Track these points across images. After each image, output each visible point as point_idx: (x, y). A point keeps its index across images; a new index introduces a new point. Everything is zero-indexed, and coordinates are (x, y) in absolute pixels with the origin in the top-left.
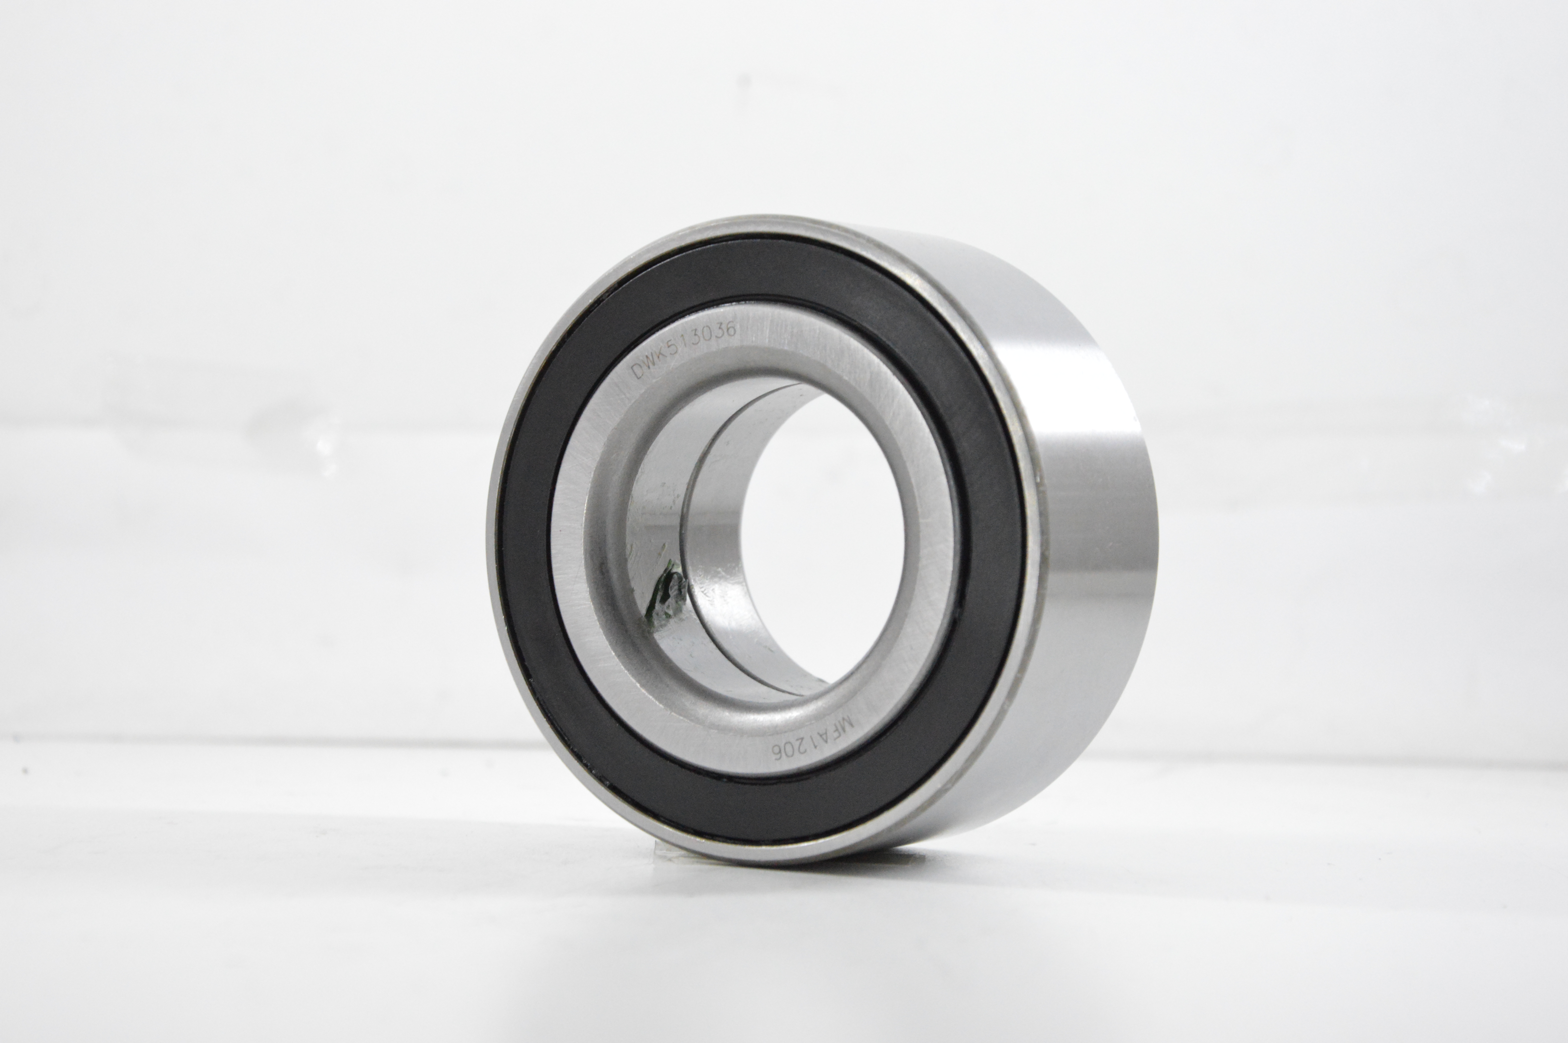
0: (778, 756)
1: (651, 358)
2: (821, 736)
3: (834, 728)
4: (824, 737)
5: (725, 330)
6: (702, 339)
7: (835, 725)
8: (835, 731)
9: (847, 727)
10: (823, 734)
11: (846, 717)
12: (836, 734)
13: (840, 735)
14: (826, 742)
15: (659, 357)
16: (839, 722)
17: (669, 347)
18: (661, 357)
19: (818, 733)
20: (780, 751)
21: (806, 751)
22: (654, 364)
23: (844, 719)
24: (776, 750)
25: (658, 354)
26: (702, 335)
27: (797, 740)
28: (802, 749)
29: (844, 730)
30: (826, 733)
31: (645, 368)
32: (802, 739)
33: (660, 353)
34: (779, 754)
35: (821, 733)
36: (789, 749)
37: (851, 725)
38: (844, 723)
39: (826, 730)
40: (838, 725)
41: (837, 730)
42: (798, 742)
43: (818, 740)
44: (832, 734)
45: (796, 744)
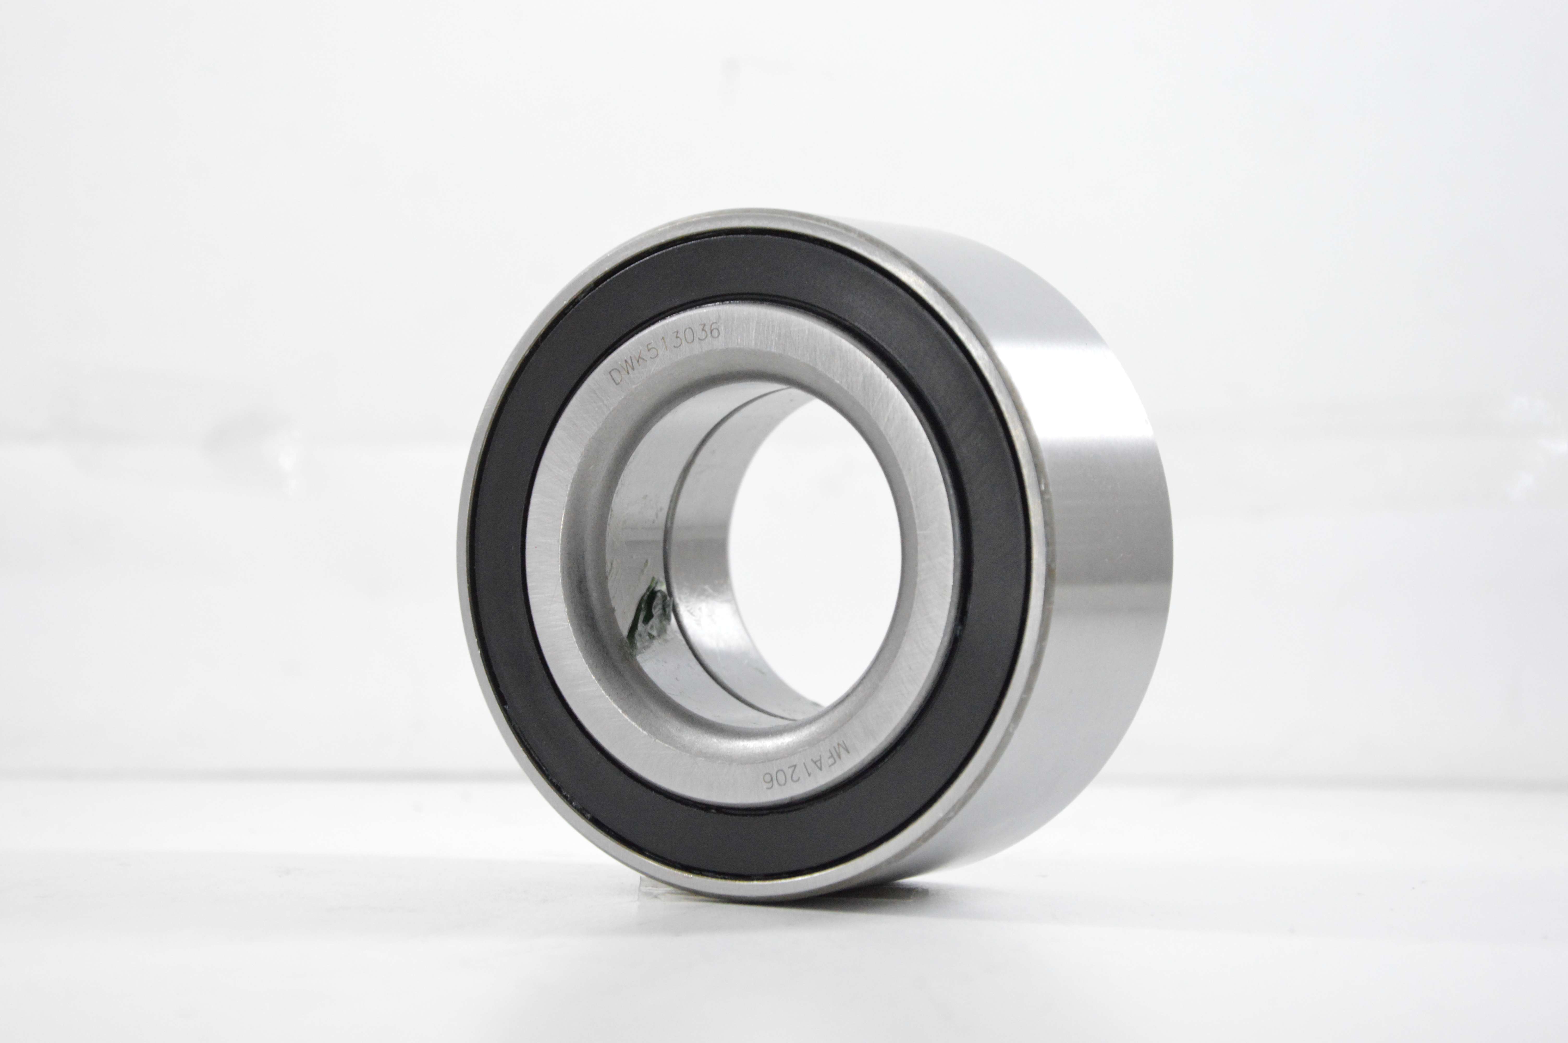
0: (770, 785)
1: (629, 361)
2: (815, 763)
3: (829, 755)
4: (818, 763)
5: (709, 332)
6: (685, 344)
7: (830, 751)
8: (829, 758)
9: (843, 753)
10: (818, 761)
11: (841, 743)
12: (831, 761)
13: (835, 762)
14: (821, 769)
15: (638, 362)
16: (834, 747)
17: (649, 350)
18: (640, 361)
19: (812, 760)
20: (772, 779)
21: (799, 779)
22: (633, 369)
23: (839, 744)
24: (768, 778)
25: (637, 358)
26: (685, 340)
27: (789, 767)
28: (795, 778)
29: (839, 757)
30: (820, 760)
31: (624, 372)
32: (795, 766)
33: (639, 357)
34: (771, 783)
35: (815, 759)
36: (781, 777)
37: (847, 751)
38: (839, 748)
39: (820, 756)
40: (833, 750)
41: (832, 756)
42: (791, 770)
43: (812, 767)
44: (826, 761)
45: (789, 772)
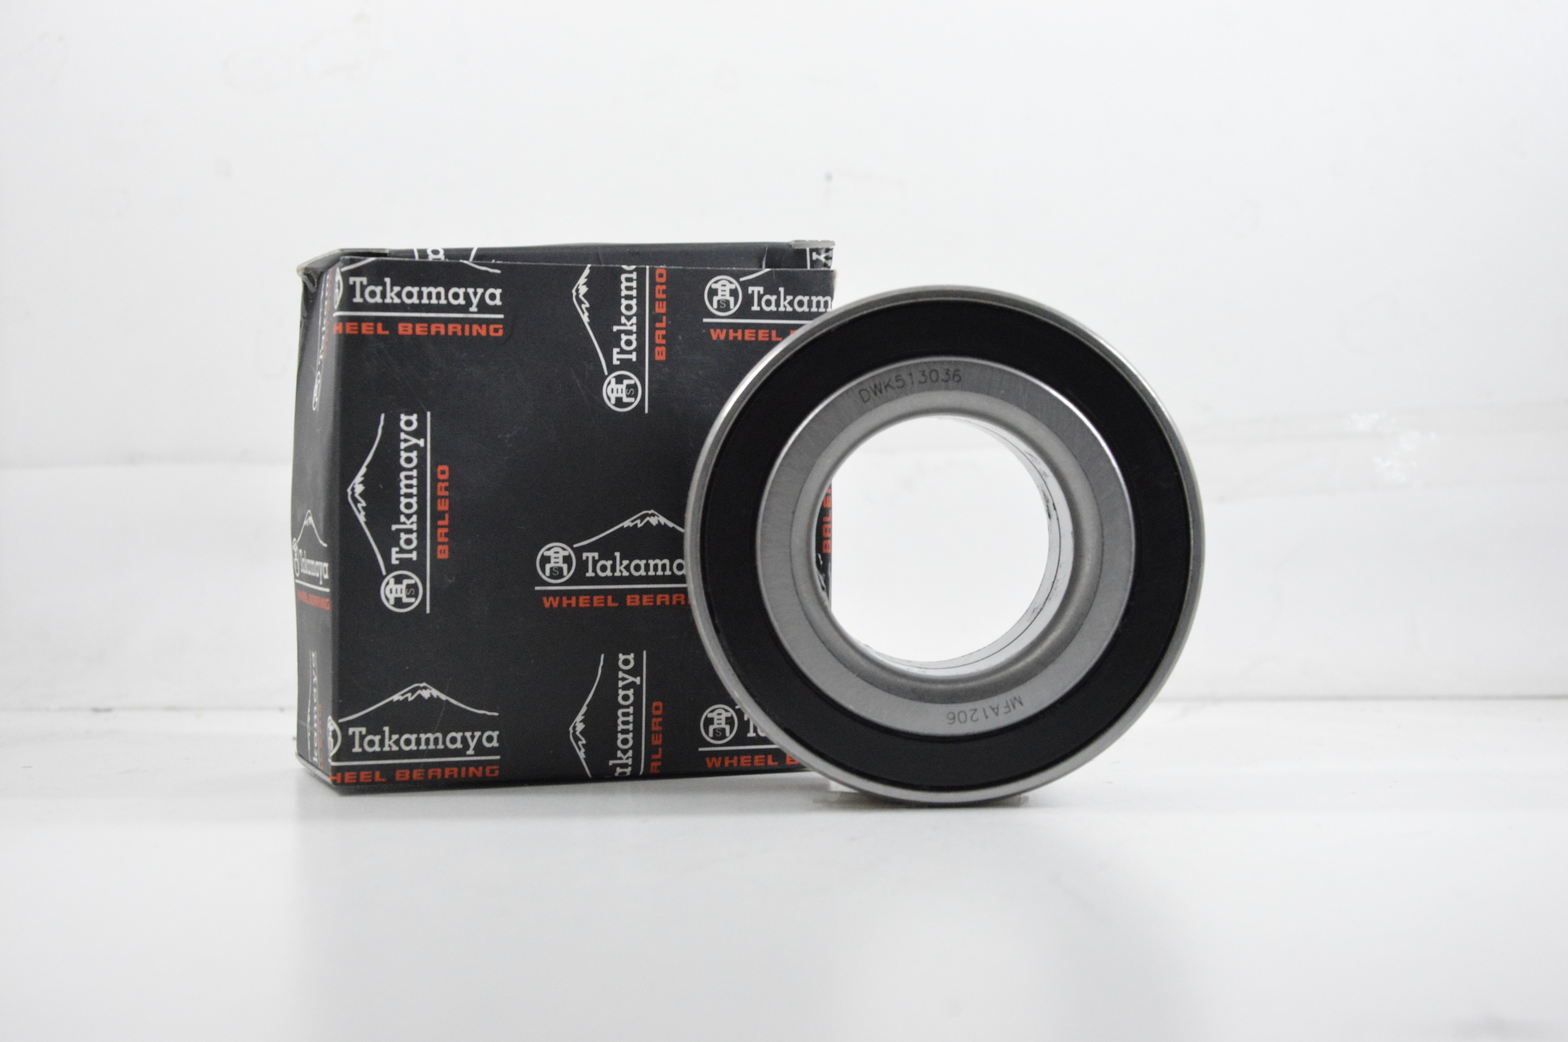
0: (951, 721)
1: (879, 386)
2: (993, 709)
3: (1005, 705)
4: (996, 710)
5: (951, 376)
6: (929, 381)
7: (1007, 702)
8: (1005, 707)
9: (1017, 705)
11: (1017, 697)
12: (1007, 709)
13: (1010, 711)
14: (997, 714)
15: (886, 387)
16: (1011, 700)
17: (897, 381)
18: (888, 388)
19: (991, 707)
20: (954, 718)
21: (977, 720)
22: (881, 392)
23: (1015, 698)
24: (951, 716)
25: (885, 383)
26: (929, 376)
27: (971, 710)
28: (974, 718)
29: (1014, 707)
30: (998, 708)
31: (872, 395)
32: (976, 710)
33: (888, 385)
34: (953, 721)
35: (993, 707)
36: (962, 717)
37: (1021, 703)
38: (1015, 701)
39: (998, 705)
40: (1010, 703)
41: (1008, 706)
42: (972, 712)
43: (989, 712)
44: (1002, 710)
45: (969, 714)
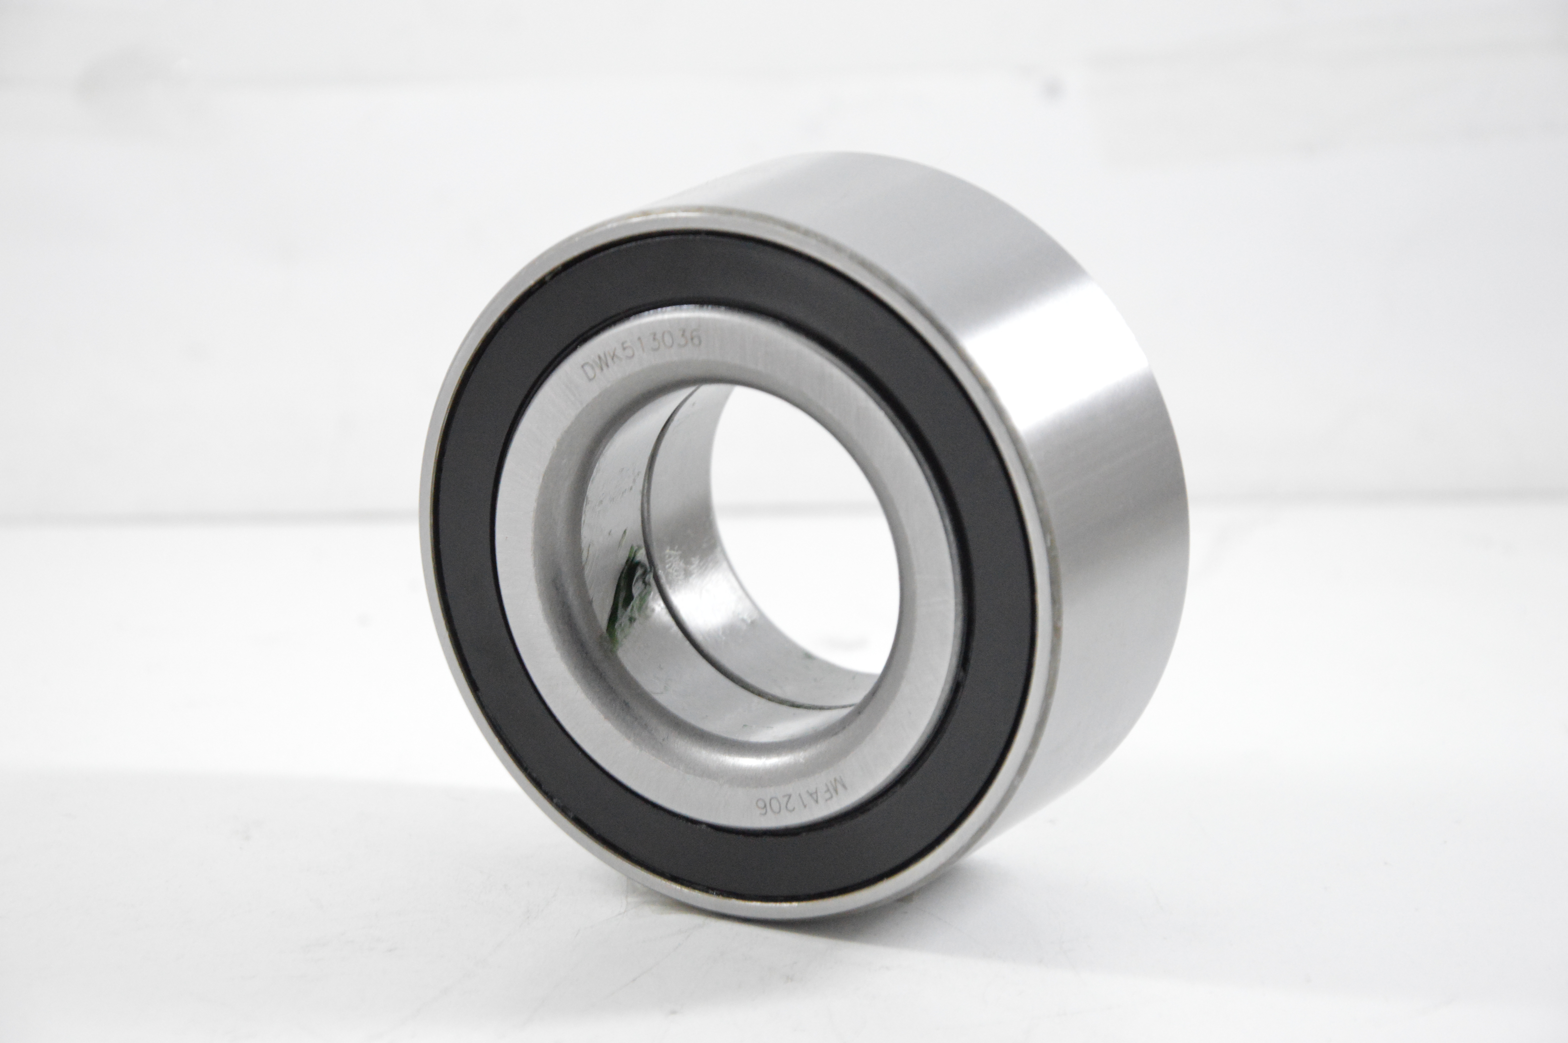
0: (763, 811)
1: (604, 358)
2: (811, 795)
3: (825, 789)
4: (815, 796)
5: (689, 338)
6: (662, 345)
7: (826, 785)
8: (826, 792)
9: (840, 788)
10: (813, 794)
11: (838, 778)
12: (828, 795)
13: (832, 797)
14: (817, 801)
15: (613, 359)
16: (832, 780)
17: (623, 349)
18: (615, 359)
19: (808, 792)
20: (765, 806)
21: (794, 809)
22: (607, 365)
23: (835, 780)
24: (761, 804)
25: (610, 354)
26: (661, 340)
27: (784, 796)
28: (790, 807)
29: (836, 791)
30: (816, 792)
31: (597, 368)
32: (790, 796)
33: (614, 354)
34: (765, 809)
35: (810, 792)
36: (775, 805)
37: (844, 786)
38: (836, 785)
39: (816, 789)
40: (829, 786)
41: (828, 790)
42: (786, 799)
43: (807, 799)
44: (820, 796)
45: (784, 801)
